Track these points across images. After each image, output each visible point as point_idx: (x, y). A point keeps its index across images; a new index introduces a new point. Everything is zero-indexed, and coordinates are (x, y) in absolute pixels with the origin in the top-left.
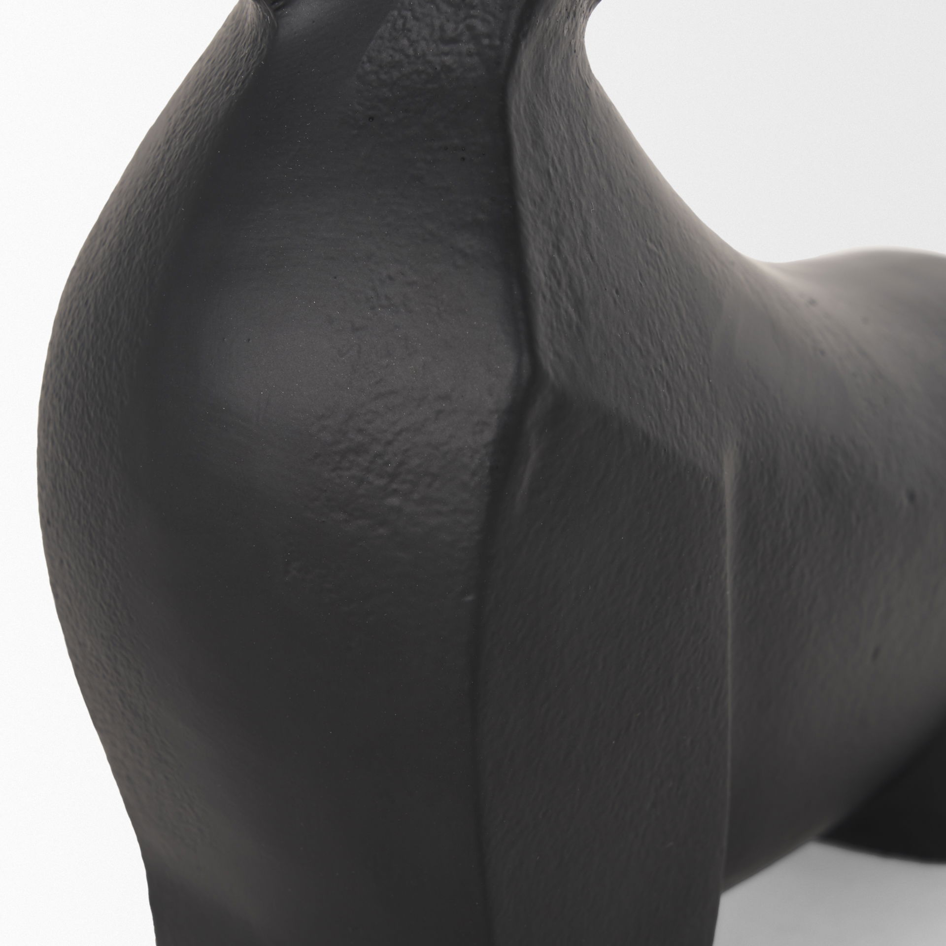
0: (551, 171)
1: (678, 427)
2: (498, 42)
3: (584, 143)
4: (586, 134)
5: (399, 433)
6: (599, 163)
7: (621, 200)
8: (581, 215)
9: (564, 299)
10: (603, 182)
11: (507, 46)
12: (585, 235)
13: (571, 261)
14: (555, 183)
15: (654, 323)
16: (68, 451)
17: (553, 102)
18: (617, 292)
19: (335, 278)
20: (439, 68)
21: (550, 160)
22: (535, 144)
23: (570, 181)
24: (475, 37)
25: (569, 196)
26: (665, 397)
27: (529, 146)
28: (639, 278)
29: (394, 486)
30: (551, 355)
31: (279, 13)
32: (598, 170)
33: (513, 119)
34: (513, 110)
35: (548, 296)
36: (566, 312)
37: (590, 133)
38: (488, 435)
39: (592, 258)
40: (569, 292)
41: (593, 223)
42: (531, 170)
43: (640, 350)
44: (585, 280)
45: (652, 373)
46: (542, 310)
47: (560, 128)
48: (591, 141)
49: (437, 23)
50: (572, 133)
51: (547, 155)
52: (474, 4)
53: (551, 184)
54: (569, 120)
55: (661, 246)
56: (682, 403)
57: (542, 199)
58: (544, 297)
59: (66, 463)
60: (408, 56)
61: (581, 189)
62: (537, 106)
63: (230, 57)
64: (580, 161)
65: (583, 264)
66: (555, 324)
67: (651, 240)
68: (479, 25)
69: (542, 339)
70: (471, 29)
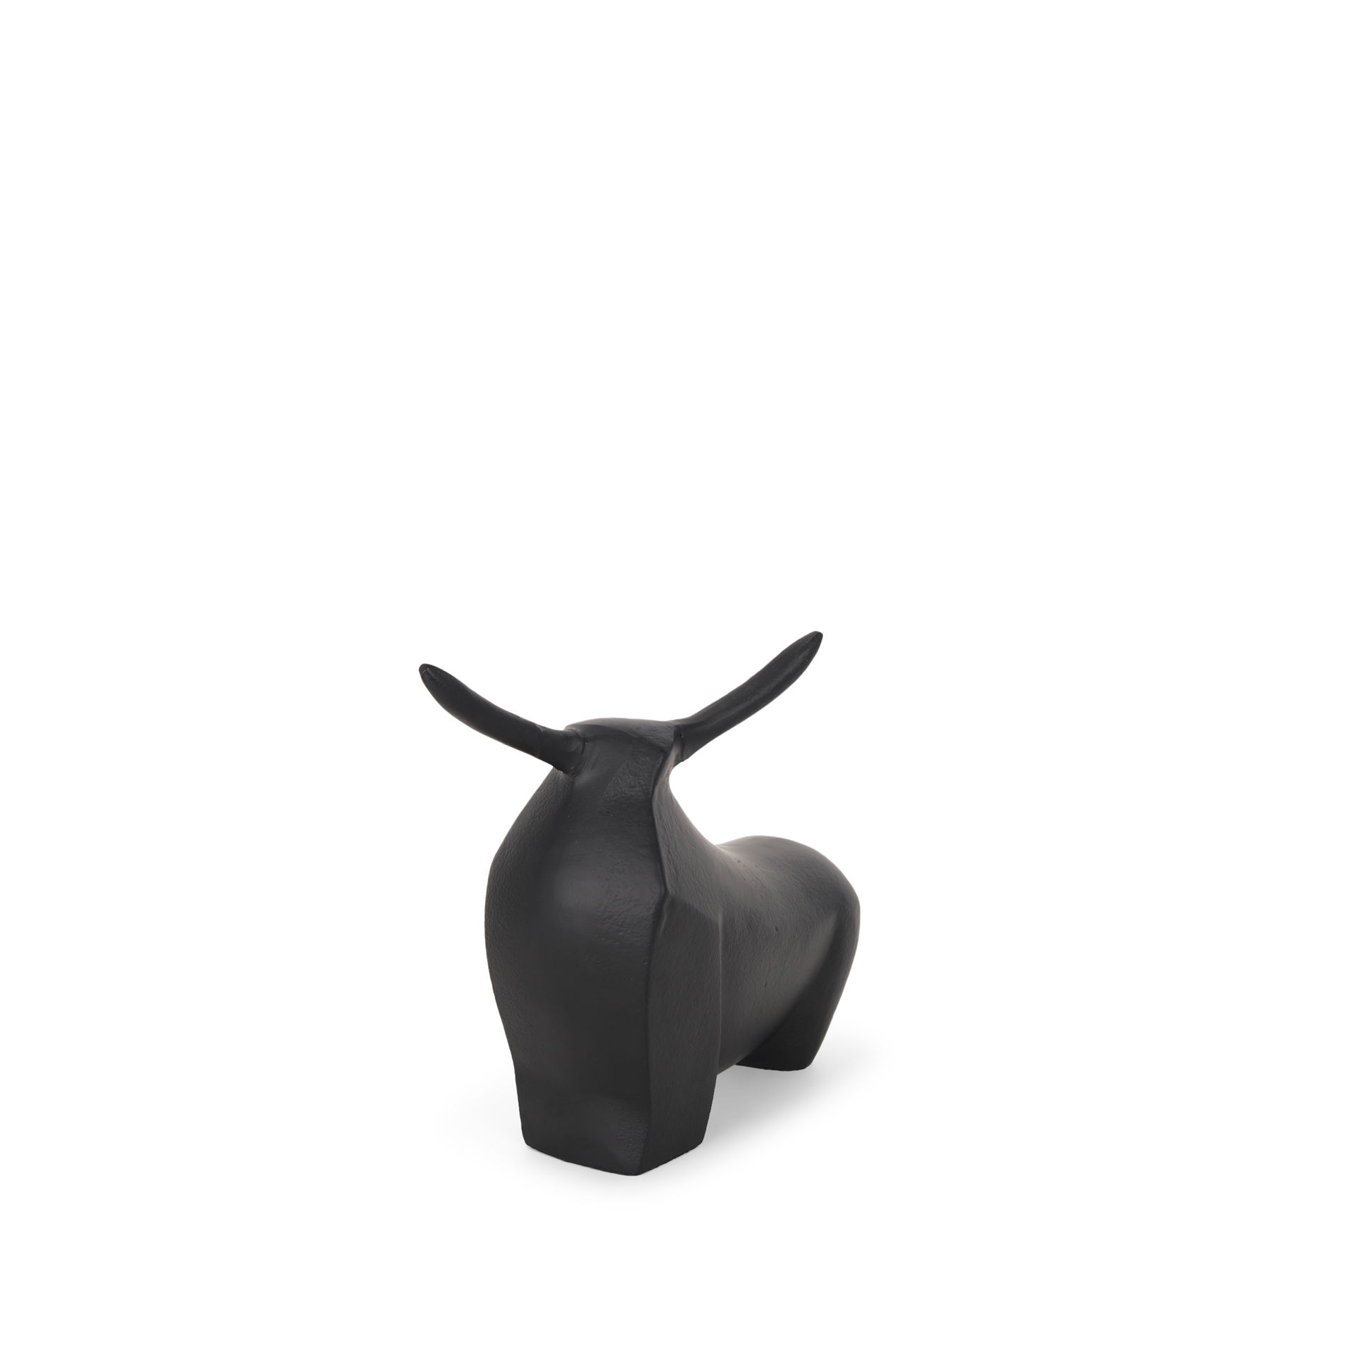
1: (705, 907)
2: (648, 788)
5: (622, 912)
8: (675, 841)
9: (672, 868)
11: (651, 788)
15: (696, 873)
17: (664, 804)
18: (686, 864)
20: (630, 796)
22: (660, 819)
24: (641, 786)
25: (671, 835)
26: (701, 897)
28: (691, 859)
29: (621, 929)
30: (670, 887)
31: (575, 778)
33: (654, 812)
34: (654, 809)
36: (673, 872)
38: (652, 912)
39: (678, 854)
40: (673, 865)
41: (678, 843)
43: (694, 883)
44: (677, 861)
45: (697, 890)
46: (666, 871)
49: (628, 781)
52: (640, 775)
56: (706, 900)
57: (663, 836)
58: (667, 868)
60: (619, 792)
62: (660, 806)
63: (555, 790)
65: (676, 856)
68: (642, 782)
69: (667, 881)
70: (639, 783)
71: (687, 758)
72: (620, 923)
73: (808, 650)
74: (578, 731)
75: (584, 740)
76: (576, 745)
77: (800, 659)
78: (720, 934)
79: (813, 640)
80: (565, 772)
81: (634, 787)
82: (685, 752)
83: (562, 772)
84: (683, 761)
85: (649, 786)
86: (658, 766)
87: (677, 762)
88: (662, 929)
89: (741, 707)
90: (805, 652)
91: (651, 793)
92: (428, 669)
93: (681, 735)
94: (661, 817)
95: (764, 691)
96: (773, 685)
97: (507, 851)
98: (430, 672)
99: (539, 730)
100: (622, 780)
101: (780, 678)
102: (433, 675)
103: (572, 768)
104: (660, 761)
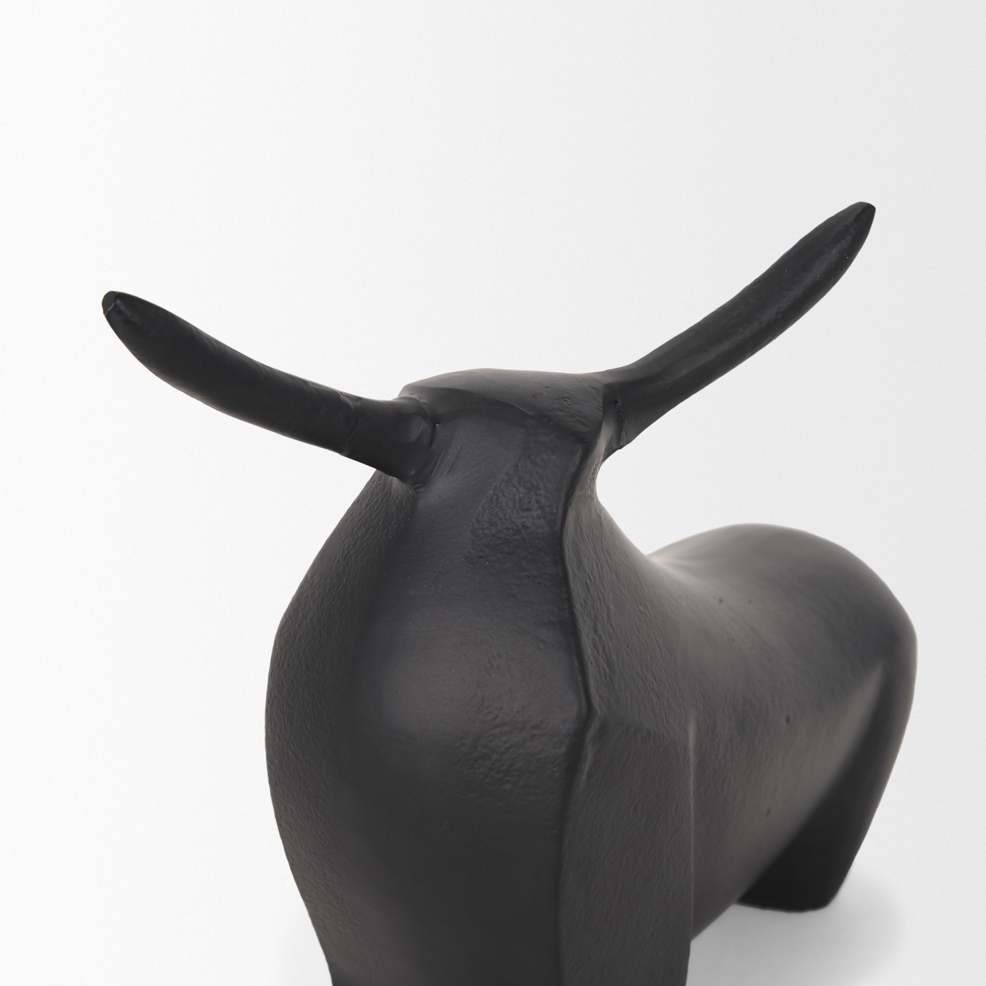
0: (588, 582)
1: (664, 720)
2: (555, 511)
3: (602, 556)
4: (603, 550)
5: (509, 748)
6: (611, 566)
7: (624, 585)
8: (606, 604)
9: (601, 661)
10: (614, 577)
11: (560, 511)
12: (608, 616)
13: (603, 636)
14: (591, 590)
15: (647, 658)
16: (292, 746)
17: (585, 536)
18: (627, 646)
19: (465, 656)
20: (520, 526)
21: (587, 575)
22: (579, 567)
23: (598, 584)
24: (541, 508)
25: (598, 594)
26: (656, 703)
27: (576, 571)
28: (637, 632)
29: (507, 778)
30: (598, 698)
31: (418, 490)
32: (611, 571)
33: (567, 557)
34: (566, 551)
35: (593, 661)
36: (603, 668)
37: (605, 549)
38: (563, 749)
39: (613, 629)
40: (604, 656)
41: (612, 607)
42: (578, 585)
43: (642, 680)
44: (611, 645)
45: (648, 691)
46: (591, 670)
47: (590, 552)
48: (606, 553)
49: (517, 498)
50: (596, 552)
51: (585, 572)
52: (540, 487)
53: (589, 590)
54: (594, 545)
55: (646, 606)
56: (665, 704)
57: (585, 602)
58: (592, 664)
59: (291, 753)
60: (501, 519)
61: (604, 587)
62: (578, 543)
63: (384, 509)
64: (602, 570)
65: (609, 635)
66: (598, 679)
67: (641, 605)
68: (543, 500)
69: (593, 690)
70: (538, 502)
71: (628, 442)
72: (504, 768)
73: (849, 238)
74: (423, 401)
75: (434, 419)
76: (418, 430)
77: (834, 253)
78: (691, 754)
79: (857, 219)
80: (402, 478)
81: (528, 510)
82: (623, 434)
83: (395, 478)
84: (621, 447)
85: (557, 509)
86: (573, 469)
87: (610, 452)
88: (584, 777)
89: (726, 346)
90: (843, 242)
91: (559, 521)
92: (118, 302)
93: (616, 402)
94: (580, 562)
95: (768, 315)
96: (784, 303)
97: (301, 614)
98: (123, 308)
99: (346, 405)
100: (504, 496)
101: (797, 291)
102: (129, 314)
103: (413, 473)
104: (577, 459)
